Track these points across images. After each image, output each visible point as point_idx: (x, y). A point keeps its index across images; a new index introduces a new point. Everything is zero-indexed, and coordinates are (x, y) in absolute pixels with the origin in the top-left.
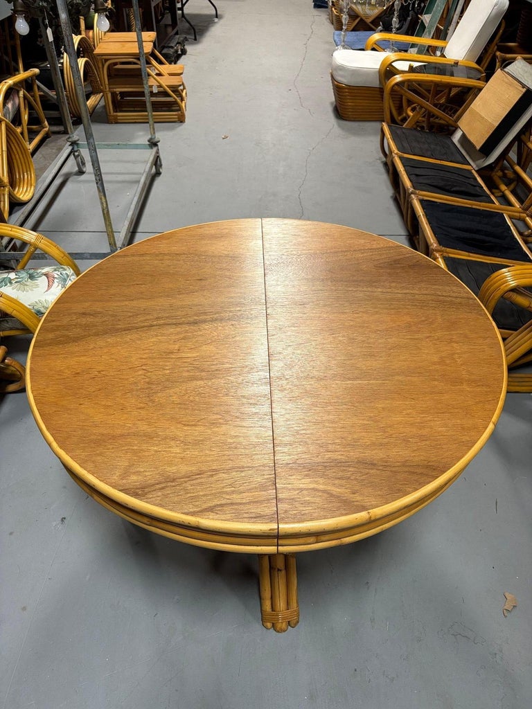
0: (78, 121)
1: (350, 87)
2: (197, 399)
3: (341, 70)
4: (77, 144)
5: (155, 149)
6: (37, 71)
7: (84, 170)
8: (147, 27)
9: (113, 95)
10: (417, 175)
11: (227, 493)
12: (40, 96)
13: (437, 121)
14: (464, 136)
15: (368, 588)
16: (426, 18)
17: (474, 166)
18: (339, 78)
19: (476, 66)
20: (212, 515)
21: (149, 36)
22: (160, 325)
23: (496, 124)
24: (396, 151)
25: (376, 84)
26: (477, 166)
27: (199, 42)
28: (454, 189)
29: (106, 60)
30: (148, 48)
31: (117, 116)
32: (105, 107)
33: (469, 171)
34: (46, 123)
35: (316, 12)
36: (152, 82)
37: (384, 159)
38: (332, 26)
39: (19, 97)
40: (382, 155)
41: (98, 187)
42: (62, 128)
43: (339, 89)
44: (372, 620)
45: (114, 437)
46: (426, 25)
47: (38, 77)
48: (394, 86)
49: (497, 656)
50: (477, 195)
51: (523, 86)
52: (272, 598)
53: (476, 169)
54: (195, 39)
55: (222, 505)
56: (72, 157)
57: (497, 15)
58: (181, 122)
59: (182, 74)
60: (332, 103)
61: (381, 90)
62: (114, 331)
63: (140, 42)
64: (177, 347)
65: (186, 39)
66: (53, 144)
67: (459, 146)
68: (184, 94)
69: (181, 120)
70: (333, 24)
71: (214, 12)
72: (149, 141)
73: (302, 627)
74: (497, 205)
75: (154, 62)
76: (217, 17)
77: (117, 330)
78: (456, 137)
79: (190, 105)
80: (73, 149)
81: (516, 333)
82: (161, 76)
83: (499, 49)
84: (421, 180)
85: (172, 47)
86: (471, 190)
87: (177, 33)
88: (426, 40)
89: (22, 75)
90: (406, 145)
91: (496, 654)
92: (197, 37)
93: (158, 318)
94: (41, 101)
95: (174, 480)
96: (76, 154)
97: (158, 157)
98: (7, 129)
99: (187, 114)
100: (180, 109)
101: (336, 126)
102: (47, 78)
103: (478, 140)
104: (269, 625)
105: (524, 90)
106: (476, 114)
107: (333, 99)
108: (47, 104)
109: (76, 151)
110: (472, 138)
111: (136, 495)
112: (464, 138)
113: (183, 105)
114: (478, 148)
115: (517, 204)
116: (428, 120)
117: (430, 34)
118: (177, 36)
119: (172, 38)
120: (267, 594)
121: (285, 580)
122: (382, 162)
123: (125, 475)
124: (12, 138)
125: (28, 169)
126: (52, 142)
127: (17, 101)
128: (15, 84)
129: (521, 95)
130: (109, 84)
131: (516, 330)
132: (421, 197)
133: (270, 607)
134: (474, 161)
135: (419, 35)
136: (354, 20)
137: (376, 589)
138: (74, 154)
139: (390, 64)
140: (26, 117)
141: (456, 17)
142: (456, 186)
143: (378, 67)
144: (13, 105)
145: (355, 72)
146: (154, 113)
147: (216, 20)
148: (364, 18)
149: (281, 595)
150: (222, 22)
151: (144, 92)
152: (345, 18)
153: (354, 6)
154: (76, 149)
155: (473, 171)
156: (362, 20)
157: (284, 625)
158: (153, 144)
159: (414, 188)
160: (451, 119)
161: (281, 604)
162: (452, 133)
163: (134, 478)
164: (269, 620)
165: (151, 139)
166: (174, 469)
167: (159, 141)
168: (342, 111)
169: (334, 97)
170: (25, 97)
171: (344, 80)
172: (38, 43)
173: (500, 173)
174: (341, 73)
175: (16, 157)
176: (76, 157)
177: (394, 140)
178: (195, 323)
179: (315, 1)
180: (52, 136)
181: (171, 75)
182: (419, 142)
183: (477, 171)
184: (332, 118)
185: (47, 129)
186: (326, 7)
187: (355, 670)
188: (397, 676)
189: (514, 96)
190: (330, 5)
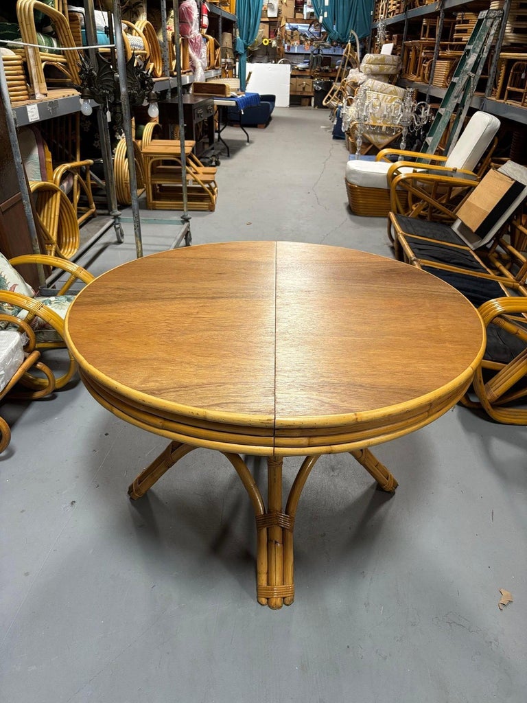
0: (123, 205)
1: (361, 188)
2: (211, 341)
3: (354, 174)
4: (119, 218)
5: (186, 224)
6: (91, 161)
7: (122, 240)
8: (188, 137)
9: (154, 186)
10: (420, 249)
11: (232, 396)
12: (92, 185)
13: (440, 215)
14: (463, 224)
15: (364, 577)
16: (429, 140)
17: (472, 247)
18: (352, 180)
19: (473, 174)
20: (217, 408)
21: (189, 144)
22: (182, 298)
23: (490, 211)
24: (401, 232)
25: (384, 186)
26: (474, 247)
27: (232, 158)
28: (455, 261)
29: (151, 158)
30: (188, 150)
31: (155, 204)
32: (145, 198)
33: (468, 251)
34: (94, 205)
35: (335, 142)
36: (189, 177)
37: (391, 244)
38: (349, 152)
39: (74, 180)
40: (389, 241)
41: (135, 233)
42: (106, 212)
43: (352, 190)
44: (367, 604)
45: (137, 360)
46: (429, 144)
47: (91, 167)
48: (399, 181)
49: (493, 645)
50: (476, 268)
51: (512, 180)
52: (268, 573)
53: (474, 249)
54: (228, 156)
55: (227, 403)
56: (113, 228)
57: (490, 133)
58: (211, 211)
59: (214, 174)
60: (346, 204)
61: (389, 191)
62: (143, 299)
63: (182, 146)
64: (196, 311)
65: (220, 154)
66: (96, 222)
67: (458, 233)
68: (215, 190)
69: (212, 209)
70: (349, 150)
71: (246, 139)
72: (182, 218)
73: (297, 607)
74: (491, 275)
75: (192, 163)
76: (248, 141)
78: (456, 227)
79: (220, 199)
80: (114, 222)
81: (507, 366)
82: (196, 174)
83: (493, 161)
84: (422, 252)
85: (208, 158)
86: (469, 263)
87: (213, 149)
88: (429, 156)
89: (78, 163)
90: (410, 228)
91: (491, 642)
92: (230, 155)
93: (181, 294)
94: (92, 189)
95: (186, 387)
96: (117, 226)
97: (188, 232)
98: (61, 199)
99: (216, 206)
100: (210, 198)
101: (349, 219)
102: (100, 171)
103: (474, 225)
104: (264, 601)
105: (514, 182)
106: (472, 206)
107: (347, 200)
108: (96, 190)
109: (117, 224)
110: (468, 224)
111: (153, 394)
112: (463, 226)
113: (214, 197)
114: (474, 231)
115: (511, 277)
116: (431, 213)
117: (432, 151)
118: (213, 151)
119: (207, 152)
120: (263, 567)
121: (281, 555)
122: (389, 246)
123: (146, 381)
124: (64, 207)
125: (74, 235)
127: (72, 183)
128: (72, 168)
129: (510, 186)
130: (152, 178)
131: (507, 363)
132: (423, 264)
133: (266, 582)
134: (471, 243)
135: (424, 151)
136: (368, 147)
137: (371, 579)
138: (115, 227)
139: (396, 169)
140: (78, 197)
141: (455, 138)
142: (454, 259)
143: (386, 172)
144: (68, 185)
145: (366, 176)
146: (196, 203)
147: (247, 144)
148: (376, 145)
149: (277, 570)
150: (252, 145)
152: (359, 142)
153: (367, 136)
154: (117, 222)
155: (471, 251)
156: (374, 146)
157: (279, 601)
158: (186, 220)
159: (416, 256)
160: (451, 213)
161: (277, 578)
162: (454, 219)
163: (153, 384)
164: (264, 597)
165: (184, 216)
166: (187, 380)
167: (189, 218)
168: (353, 210)
169: (347, 198)
170: (79, 181)
171: (356, 182)
172: (94, 145)
173: (495, 255)
174: (353, 176)
175: (65, 226)
176: (116, 229)
177: (399, 224)
178: (213, 298)
179: (334, 133)
180: (98, 217)
181: (204, 173)
182: (422, 227)
183: (474, 251)
184: (345, 214)
185: (93, 210)
186: (344, 139)
187: (348, 647)
188: (390, 655)
189: (505, 187)
190: (347, 136)
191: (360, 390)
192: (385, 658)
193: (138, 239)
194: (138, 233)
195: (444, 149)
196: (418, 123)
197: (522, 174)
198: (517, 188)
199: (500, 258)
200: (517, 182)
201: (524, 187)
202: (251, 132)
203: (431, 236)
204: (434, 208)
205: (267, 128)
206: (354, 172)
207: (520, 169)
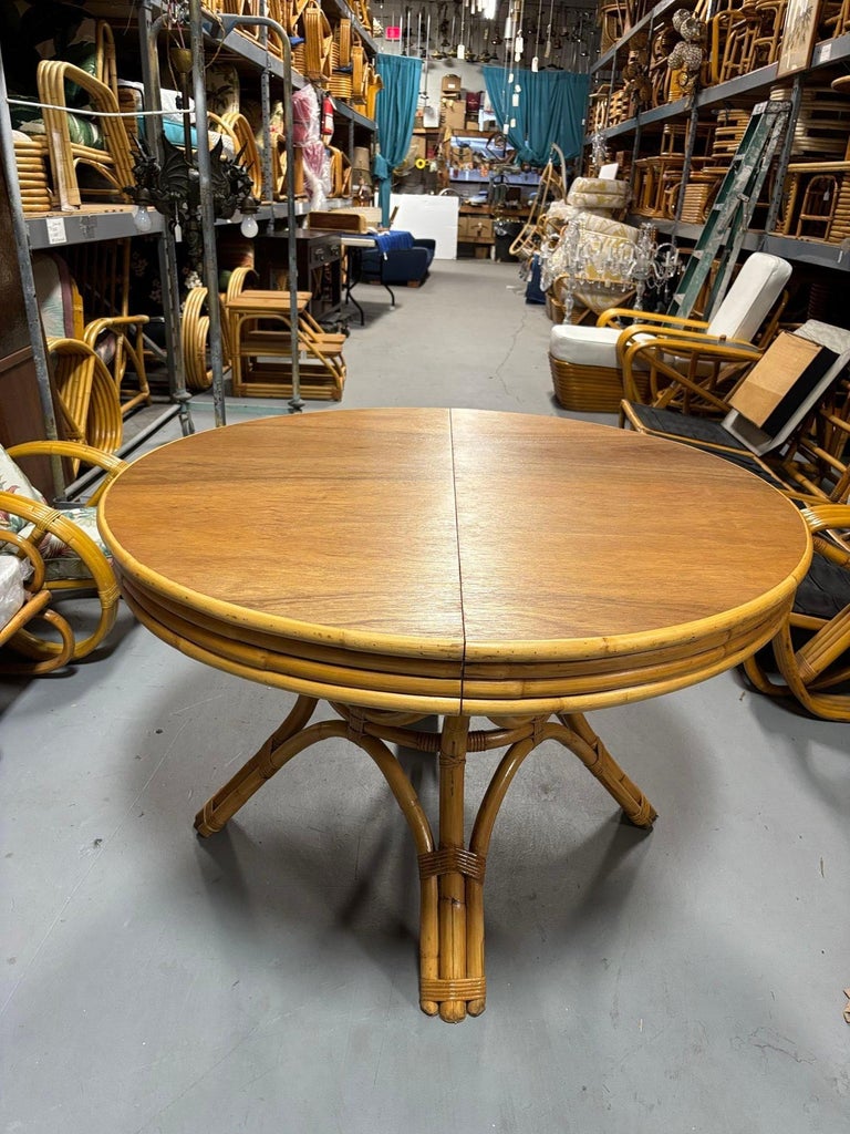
0: (195, 390)
1: (574, 366)
2: (348, 536)
3: (563, 345)
4: (188, 404)
6: (146, 318)
8: (302, 287)
9: (244, 360)
11: (389, 612)
12: (145, 356)
13: (704, 406)
14: (740, 417)
15: (606, 968)
16: (679, 298)
17: (757, 452)
18: (560, 355)
19: (752, 346)
20: (363, 628)
21: (303, 298)
22: (298, 478)
23: (783, 394)
24: (642, 427)
25: (613, 363)
26: (761, 451)
27: (367, 328)
29: (241, 315)
30: (301, 304)
31: (246, 387)
32: (231, 381)
33: (751, 458)
34: (147, 386)
35: (530, 308)
36: (302, 347)
38: (551, 321)
39: (116, 345)
41: (215, 409)
42: (167, 399)
43: (560, 370)
44: (615, 1015)
45: (223, 559)
46: (680, 304)
47: (146, 328)
48: (635, 352)
49: (839, 1084)
51: (818, 345)
52: (439, 956)
53: (760, 455)
54: (362, 324)
55: (379, 621)
56: (177, 419)
57: (776, 283)
58: (336, 400)
59: (340, 344)
60: (550, 393)
61: (619, 372)
63: (294, 300)
64: (321, 495)
65: (351, 320)
66: (151, 413)
67: (733, 432)
68: (343, 370)
69: (336, 397)
70: (551, 318)
71: (390, 301)
72: (289, 404)
73: (490, 1017)
74: (791, 492)
75: (305, 325)
76: (393, 304)
77: (237, 478)
78: (729, 422)
79: (350, 384)
80: (180, 409)
81: (830, 622)
82: (313, 344)
85: (331, 323)
87: (338, 311)
88: (681, 320)
89: (125, 318)
90: (656, 424)
91: (835, 1079)
92: (366, 323)
93: (295, 473)
94: (145, 362)
95: (309, 597)
96: (184, 417)
98: (95, 370)
99: (344, 394)
100: (334, 381)
102: (160, 334)
103: (759, 416)
104: (432, 1007)
105: (820, 348)
106: (753, 387)
107: (551, 388)
108: (152, 365)
109: (185, 413)
110: (750, 416)
111: (250, 606)
112: (742, 421)
113: (341, 379)
114: (760, 425)
115: (823, 496)
116: (688, 403)
117: (686, 312)
118: (339, 314)
119: (329, 315)
120: (431, 946)
121: (463, 923)
123: (237, 587)
124: (100, 383)
125: (114, 428)
126: (151, 411)
127: (113, 348)
128: (115, 325)
129: (815, 355)
130: (241, 346)
131: (830, 619)
133: (436, 973)
134: (755, 446)
135: (674, 313)
136: (581, 313)
137: (620, 971)
138: (180, 417)
139: (631, 337)
140: (122, 371)
141: (720, 294)
143: (615, 342)
144: (107, 352)
147: (392, 308)
148: (595, 308)
149: (456, 949)
150: (400, 310)
151: (289, 336)
152: (568, 303)
153: (581, 296)
154: (184, 409)
155: (755, 458)
156: (591, 310)
157: (458, 1008)
158: (295, 408)
160: (720, 402)
161: (455, 965)
162: (723, 415)
163: (250, 592)
164: (433, 1002)
165: (292, 401)
166: (310, 588)
167: (302, 405)
168: (562, 401)
169: (552, 384)
170: (124, 347)
171: (567, 357)
172: (151, 297)
173: (794, 465)
174: (565, 347)
175: (100, 412)
176: (182, 421)
177: (639, 417)
178: (349, 479)
179: (528, 294)
180: (153, 406)
181: (325, 342)
182: (675, 422)
183: (761, 458)
184: (549, 406)
185: (146, 394)
186: (544, 304)
187: (584, 1089)
188: (659, 1103)
189: (806, 358)
190: (548, 297)
191: (608, 606)
192: (651, 1108)
193: (221, 420)
194: (220, 411)
195: (704, 309)
196: (661, 275)
197: (833, 337)
198: (826, 358)
199: (801, 469)
200: (825, 349)
201: (836, 356)
202: (399, 292)
203: (690, 434)
204: (694, 395)
205: (422, 288)
206: (563, 341)
207: (829, 331)
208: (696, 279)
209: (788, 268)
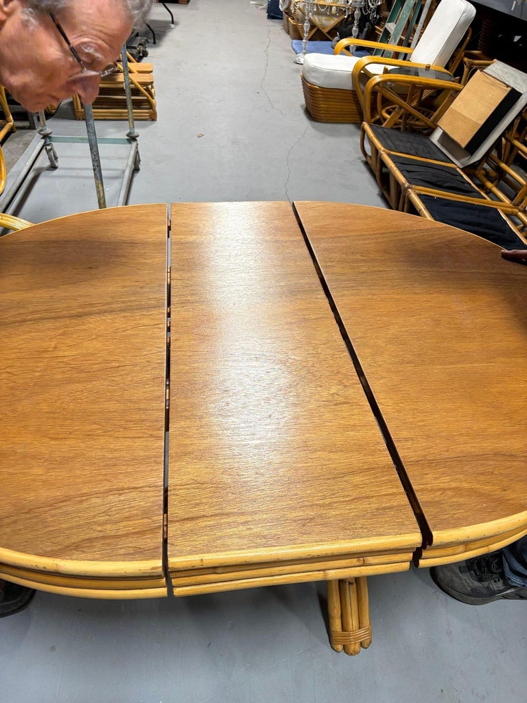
1: (322, 89)
3: (314, 71)
4: (50, 138)
5: (134, 144)
10: (408, 171)
13: (417, 123)
14: (445, 135)
15: (438, 597)
16: (391, 27)
17: (459, 165)
18: (311, 80)
19: (445, 71)
23: (482, 122)
24: (382, 149)
25: (349, 86)
26: (462, 164)
27: (158, 46)
28: (448, 184)
33: (454, 169)
34: (11, 117)
35: (270, 22)
37: (364, 159)
40: (361, 155)
42: (26, 124)
43: (311, 92)
44: (449, 633)
46: (392, 32)
48: (375, 85)
50: (468, 191)
51: (508, 86)
53: (461, 167)
54: (155, 43)
56: (44, 151)
58: (153, 120)
59: (151, 72)
61: (355, 94)
65: (147, 41)
66: (18, 139)
67: (439, 146)
68: (153, 91)
69: (153, 118)
70: (289, 34)
71: (170, 19)
72: (128, 135)
73: (375, 647)
74: (487, 201)
76: (173, 22)
78: (436, 137)
79: (158, 102)
80: (45, 142)
82: (131, 73)
84: (413, 175)
85: (135, 48)
86: (461, 186)
87: (137, 35)
88: (392, 47)
92: (157, 41)
96: (48, 148)
97: (137, 152)
99: (157, 112)
100: (151, 106)
101: (310, 127)
103: (463, 137)
104: (340, 647)
105: (509, 89)
106: (455, 112)
109: (49, 145)
110: (454, 136)
113: (154, 102)
114: (463, 146)
115: (507, 201)
116: (405, 120)
117: (395, 41)
118: (139, 38)
119: (133, 39)
122: (362, 161)
126: (17, 136)
129: (505, 94)
132: (418, 192)
133: (340, 628)
134: (457, 159)
135: (383, 40)
136: (312, 31)
138: (46, 149)
139: (364, 67)
142: (446, 182)
143: (351, 69)
145: (329, 75)
146: (134, 111)
147: (173, 26)
148: (321, 28)
149: (353, 612)
150: (178, 28)
153: (312, 17)
154: (48, 142)
155: (458, 169)
156: (318, 30)
157: (356, 647)
158: (132, 139)
159: (409, 182)
160: (429, 121)
161: (353, 622)
162: (431, 130)
165: (130, 133)
167: (138, 136)
168: (313, 113)
171: (317, 81)
173: (483, 172)
174: (314, 74)
176: (48, 152)
177: (377, 138)
179: (269, 11)
180: (18, 132)
181: (140, 72)
182: (401, 141)
183: (462, 169)
185: (11, 124)
186: (282, 19)
187: (442, 691)
188: (488, 694)
189: (499, 96)
190: (285, 16)
192: (483, 698)
193: (100, 182)
194: (98, 175)
195: (409, 37)
196: (373, 5)
197: (516, 78)
198: (513, 96)
199: (487, 175)
200: (513, 90)
201: (519, 95)
202: (174, 8)
203: (413, 152)
204: (410, 115)
205: (189, 4)
206: (315, 70)
207: (513, 72)
208: (403, 14)
209: (472, 10)
